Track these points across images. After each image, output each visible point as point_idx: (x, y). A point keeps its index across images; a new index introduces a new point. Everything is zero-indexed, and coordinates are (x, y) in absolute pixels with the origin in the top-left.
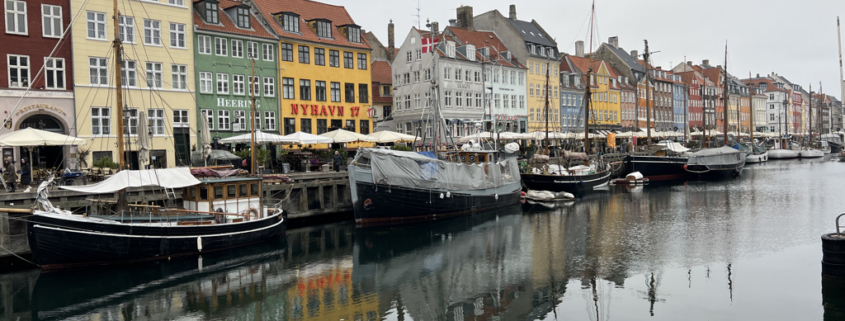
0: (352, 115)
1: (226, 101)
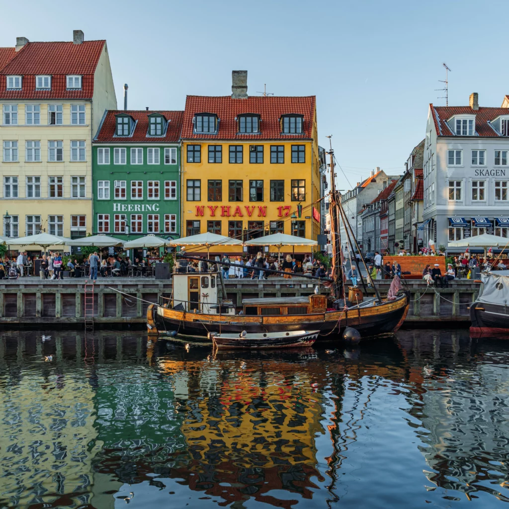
0: (280, 215)
1: (123, 206)
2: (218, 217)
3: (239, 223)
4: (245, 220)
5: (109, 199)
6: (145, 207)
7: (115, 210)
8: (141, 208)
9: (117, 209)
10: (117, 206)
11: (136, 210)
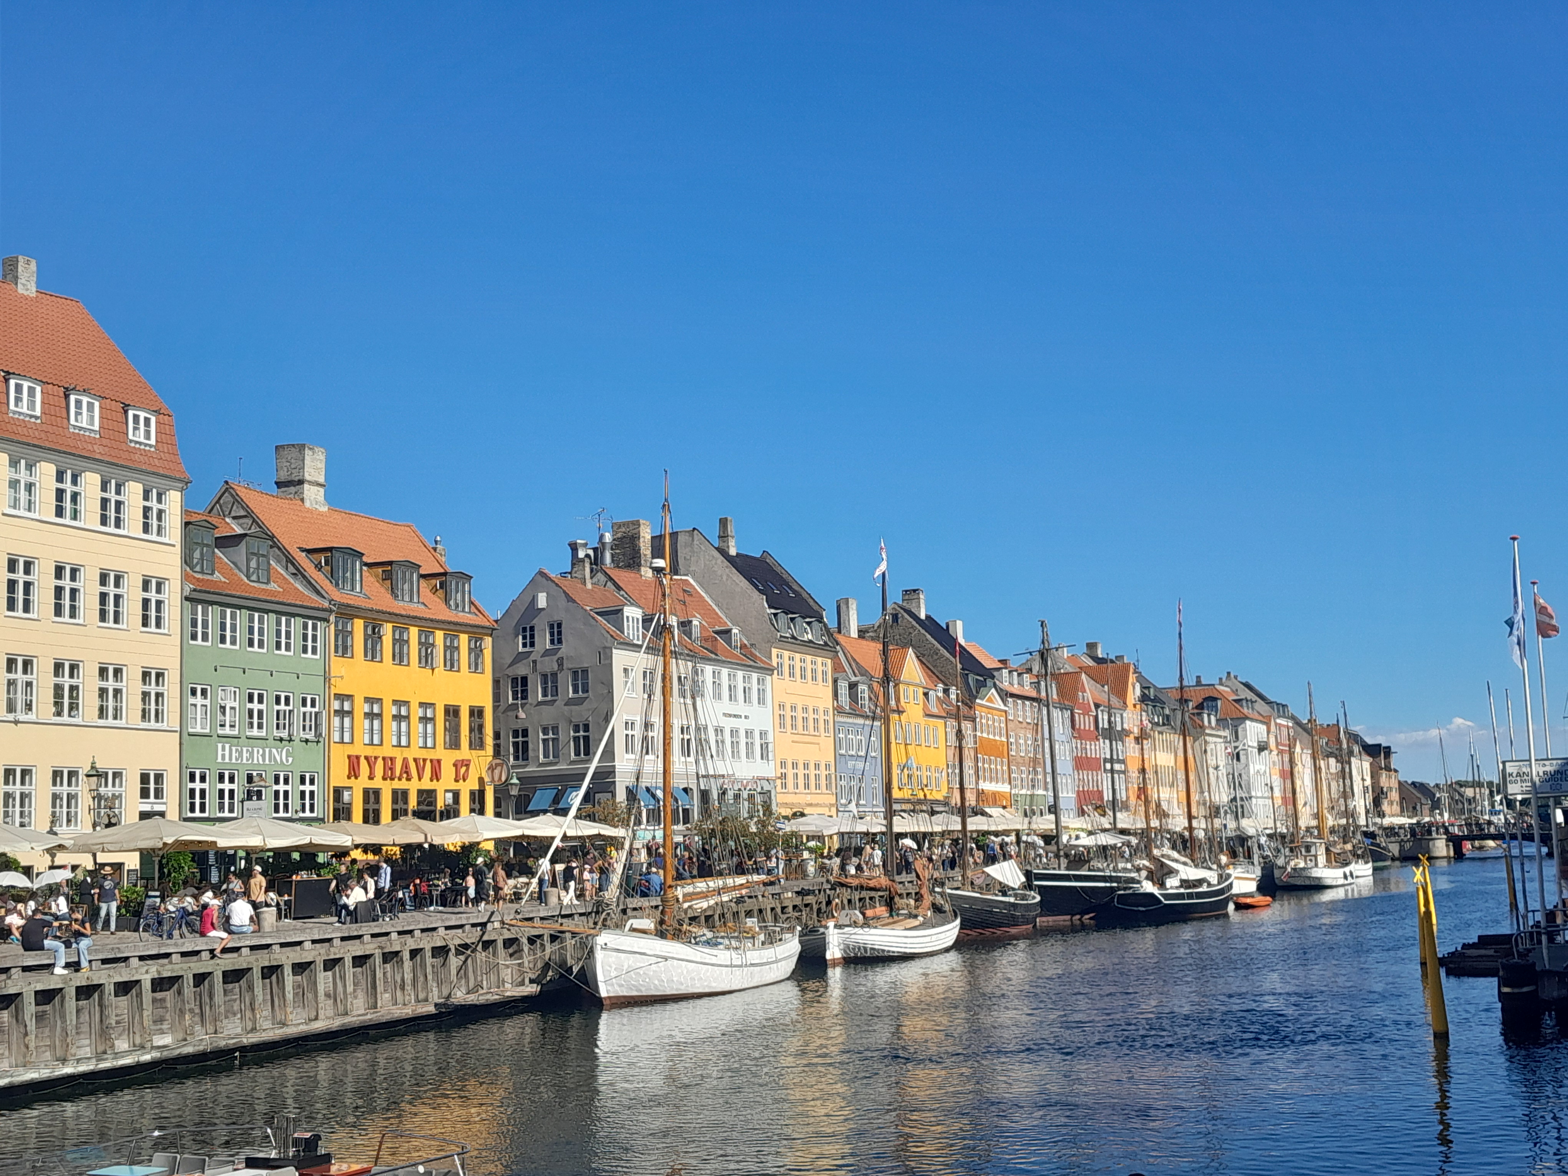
0: (456, 781)
1: (234, 749)
2: (377, 783)
3: (405, 793)
4: (413, 787)
5: (207, 731)
6: (270, 752)
7: (220, 760)
8: (263, 756)
9: (223, 756)
10: (223, 749)
11: (255, 762)
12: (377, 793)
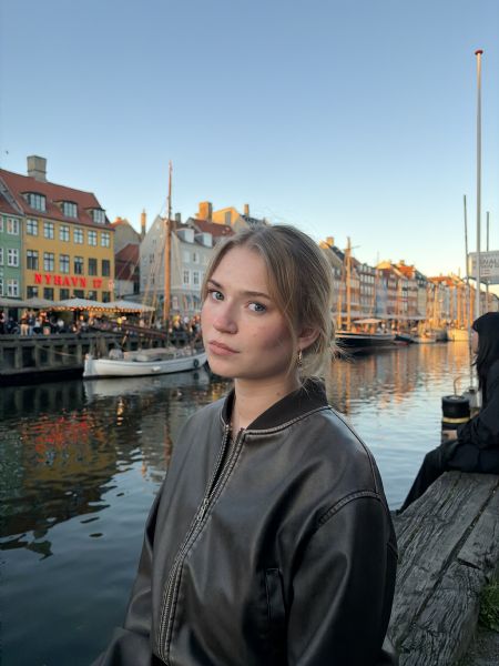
0: (95, 287)
4: (71, 289)
12: (53, 290)
